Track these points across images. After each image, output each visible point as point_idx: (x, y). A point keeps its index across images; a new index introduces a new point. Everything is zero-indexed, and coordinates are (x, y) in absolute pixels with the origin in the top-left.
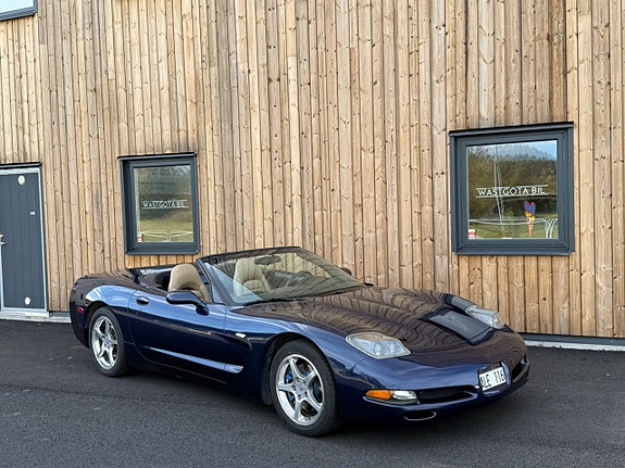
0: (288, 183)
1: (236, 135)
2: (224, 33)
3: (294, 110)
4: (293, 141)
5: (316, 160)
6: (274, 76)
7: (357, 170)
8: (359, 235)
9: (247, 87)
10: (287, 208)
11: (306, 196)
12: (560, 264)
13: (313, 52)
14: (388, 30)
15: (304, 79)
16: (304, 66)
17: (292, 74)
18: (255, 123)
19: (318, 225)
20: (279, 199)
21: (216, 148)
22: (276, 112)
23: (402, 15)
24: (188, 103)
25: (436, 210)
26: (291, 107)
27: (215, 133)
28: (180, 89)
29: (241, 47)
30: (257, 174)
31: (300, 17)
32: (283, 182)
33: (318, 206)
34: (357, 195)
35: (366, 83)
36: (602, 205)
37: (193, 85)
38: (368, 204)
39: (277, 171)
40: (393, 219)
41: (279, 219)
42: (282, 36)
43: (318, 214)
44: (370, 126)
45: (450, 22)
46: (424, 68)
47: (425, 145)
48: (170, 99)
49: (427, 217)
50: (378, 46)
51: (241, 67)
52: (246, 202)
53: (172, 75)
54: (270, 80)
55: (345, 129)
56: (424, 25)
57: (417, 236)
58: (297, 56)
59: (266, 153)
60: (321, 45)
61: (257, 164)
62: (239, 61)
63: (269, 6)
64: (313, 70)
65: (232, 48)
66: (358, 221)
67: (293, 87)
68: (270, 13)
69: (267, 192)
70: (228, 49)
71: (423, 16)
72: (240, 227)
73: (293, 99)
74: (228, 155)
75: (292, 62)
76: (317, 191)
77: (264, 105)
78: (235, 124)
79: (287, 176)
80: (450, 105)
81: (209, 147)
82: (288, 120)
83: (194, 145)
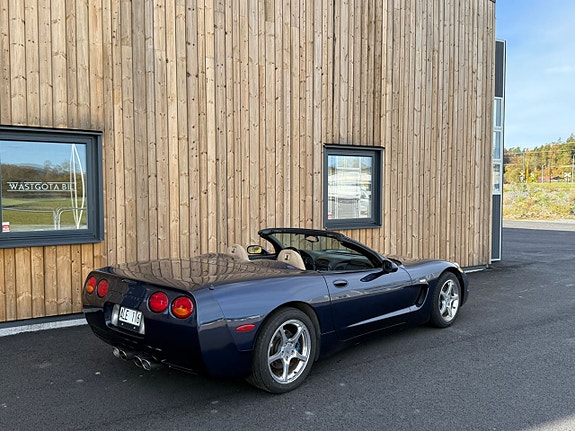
0: (204, 172)
1: (151, 121)
2: (140, 15)
3: (210, 107)
4: (209, 134)
5: (230, 155)
6: (193, 72)
7: (263, 166)
8: (263, 218)
9: (165, 76)
10: (203, 195)
11: (221, 184)
12: (376, 233)
13: (229, 61)
14: (287, 60)
15: (221, 82)
16: (221, 70)
17: (210, 73)
18: (173, 112)
19: (231, 210)
20: (195, 187)
21: (127, 130)
22: (194, 105)
23: (296, 52)
24: (92, 76)
25: (315, 199)
26: (209, 104)
27: (126, 114)
28: (83, 60)
29: (158, 35)
30: (174, 161)
31: (218, 25)
32: (199, 170)
33: (231, 194)
34: (263, 186)
35: (270, 97)
36: (394, 196)
37: (100, 58)
38: (271, 192)
39: (194, 161)
40: (287, 205)
41: (195, 204)
42: (201, 38)
43: (230, 200)
44: (273, 131)
45: (324, 67)
46: (309, 95)
47: (309, 151)
48: (68, 68)
49: (309, 204)
50: (279, 69)
51: (158, 54)
52: (161, 187)
53: (71, 41)
54: (188, 74)
55: (255, 131)
56: (310, 64)
57: (302, 217)
58: (215, 59)
59: (184, 142)
60: (236, 56)
61: (174, 151)
62: (156, 48)
63: (190, 5)
64: (229, 75)
65: (149, 33)
66: (263, 207)
67: (210, 85)
68: (190, 12)
69: (184, 180)
70: (144, 31)
71: (309, 57)
72: (153, 212)
73: (210, 96)
74: (140, 139)
75: (209, 63)
76: (230, 181)
77: (183, 97)
78: (150, 109)
79: (203, 165)
80: (324, 126)
81: (118, 128)
82: (206, 114)
83: (98, 123)
